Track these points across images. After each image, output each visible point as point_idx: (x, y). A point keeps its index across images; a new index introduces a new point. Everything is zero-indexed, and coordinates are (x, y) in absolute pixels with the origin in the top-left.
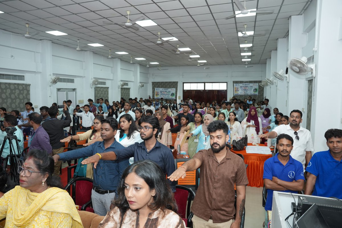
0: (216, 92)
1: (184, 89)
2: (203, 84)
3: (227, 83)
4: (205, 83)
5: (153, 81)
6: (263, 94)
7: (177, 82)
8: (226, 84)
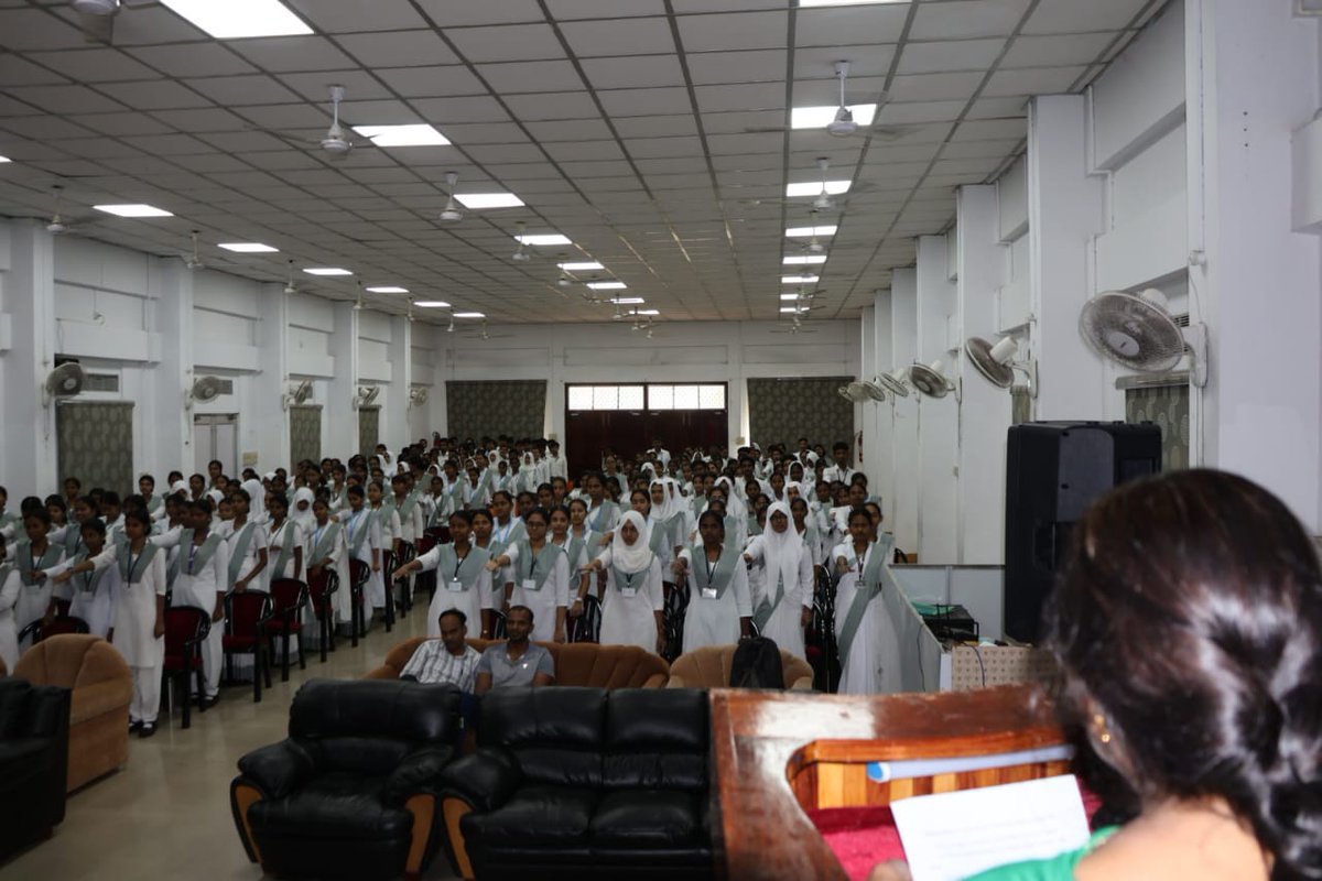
0: (686, 418)
1: (571, 407)
2: (641, 389)
3: (725, 384)
4: (645, 385)
5: (450, 378)
6: (852, 421)
7: (544, 383)
8: (722, 388)
